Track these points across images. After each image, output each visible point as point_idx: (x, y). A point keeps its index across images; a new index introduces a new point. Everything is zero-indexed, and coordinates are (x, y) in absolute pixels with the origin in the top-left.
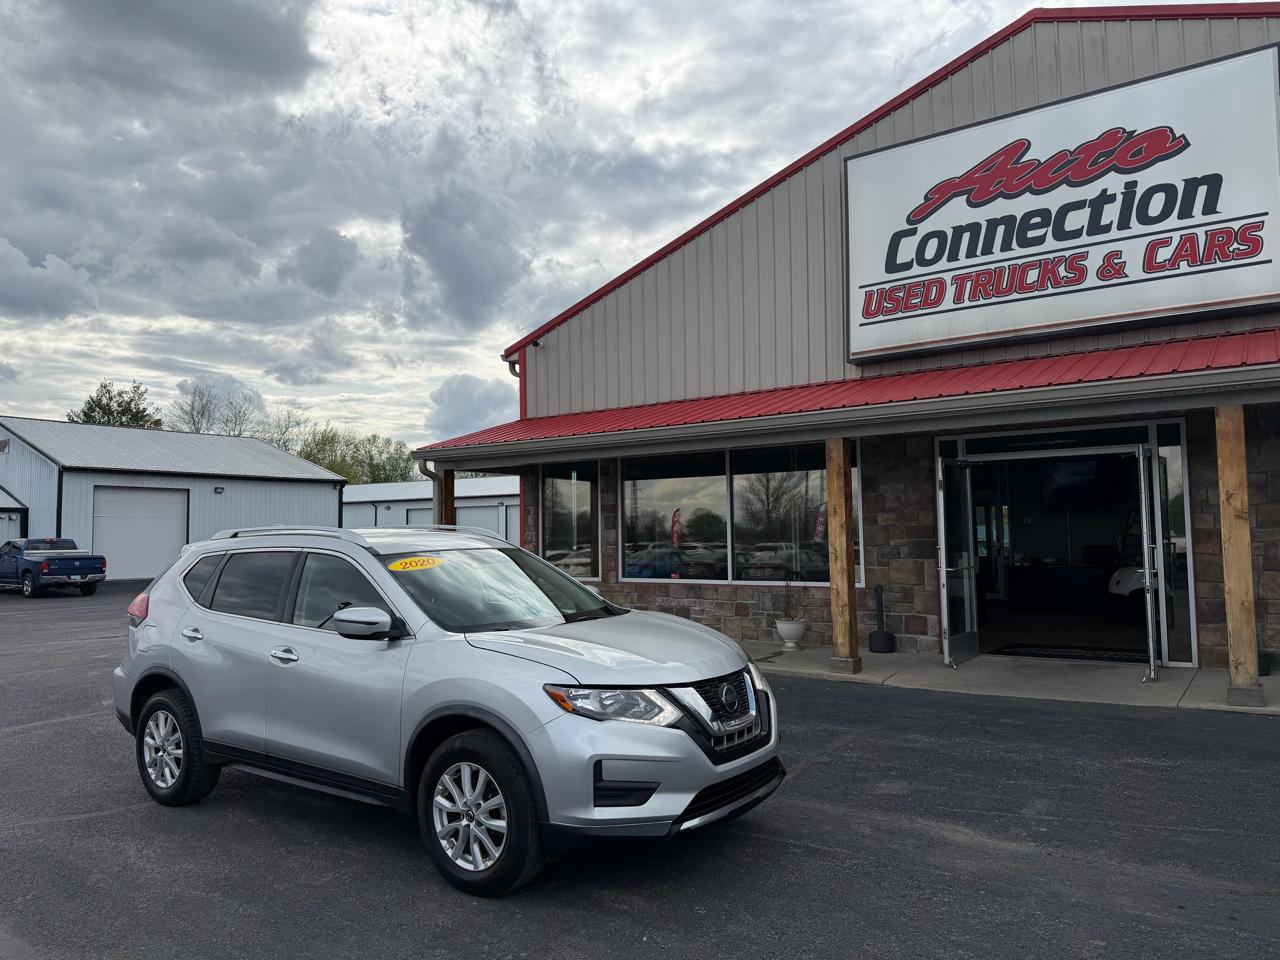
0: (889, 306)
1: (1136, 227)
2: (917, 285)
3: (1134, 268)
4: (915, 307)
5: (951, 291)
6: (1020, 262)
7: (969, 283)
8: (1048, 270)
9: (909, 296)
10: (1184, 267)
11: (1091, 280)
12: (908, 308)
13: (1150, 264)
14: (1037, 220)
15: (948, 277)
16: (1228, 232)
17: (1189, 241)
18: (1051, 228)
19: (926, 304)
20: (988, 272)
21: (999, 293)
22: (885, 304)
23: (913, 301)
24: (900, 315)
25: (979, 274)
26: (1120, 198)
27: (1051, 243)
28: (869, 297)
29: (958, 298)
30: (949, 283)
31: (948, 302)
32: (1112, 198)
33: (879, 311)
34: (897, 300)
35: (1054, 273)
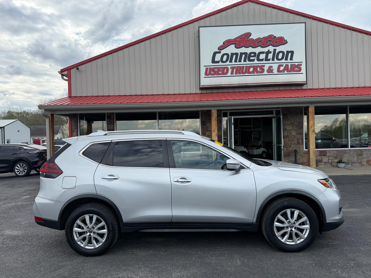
0: (213, 73)
1: (276, 61)
2: (221, 68)
3: (275, 71)
4: (220, 74)
5: (230, 71)
6: (248, 65)
7: (235, 69)
8: (255, 68)
9: (218, 71)
10: (286, 72)
11: (265, 73)
12: (218, 74)
13: (279, 71)
14: (253, 55)
15: (229, 67)
16: (295, 65)
17: (287, 66)
18: (256, 57)
19: (223, 74)
20: (240, 67)
21: (243, 73)
22: (212, 72)
23: (220, 72)
24: (216, 76)
25: (238, 67)
26: (272, 53)
27: (256, 62)
28: (207, 69)
29: (232, 73)
30: (229, 68)
31: (229, 74)
32: (271, 52)
33: (210, 74)
34: (215, 71)
35: (257, 70)
